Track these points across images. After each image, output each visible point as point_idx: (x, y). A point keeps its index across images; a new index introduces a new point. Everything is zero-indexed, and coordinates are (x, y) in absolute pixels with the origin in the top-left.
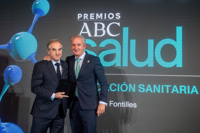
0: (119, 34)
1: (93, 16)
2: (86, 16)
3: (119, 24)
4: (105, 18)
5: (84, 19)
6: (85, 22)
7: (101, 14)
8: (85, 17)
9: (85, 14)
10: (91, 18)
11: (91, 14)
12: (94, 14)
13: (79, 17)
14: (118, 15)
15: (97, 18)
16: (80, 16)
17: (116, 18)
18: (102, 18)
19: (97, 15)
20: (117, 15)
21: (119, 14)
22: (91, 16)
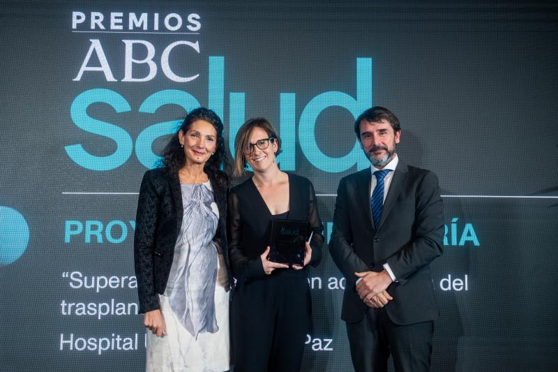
0: (198, 75)
1: (120, 21)
2: (97, 18)
3: (196, 46)
4: (156, 27)
5: (93, 27)
6: (95, 36)
7: (144, 16)
8: (93, 21)
9: (94, 14)
10: (113, 27)
11: (113, 15)
12: (121, 14)
13: (75, 22)
14: (194, 19)
15: (131, 27)
16: (79, 18)
17: (190, 27)
18: (145, 27)
19: (132, 16)
20: (190, 18)
21: (197, 17)
22: (113, 21)
